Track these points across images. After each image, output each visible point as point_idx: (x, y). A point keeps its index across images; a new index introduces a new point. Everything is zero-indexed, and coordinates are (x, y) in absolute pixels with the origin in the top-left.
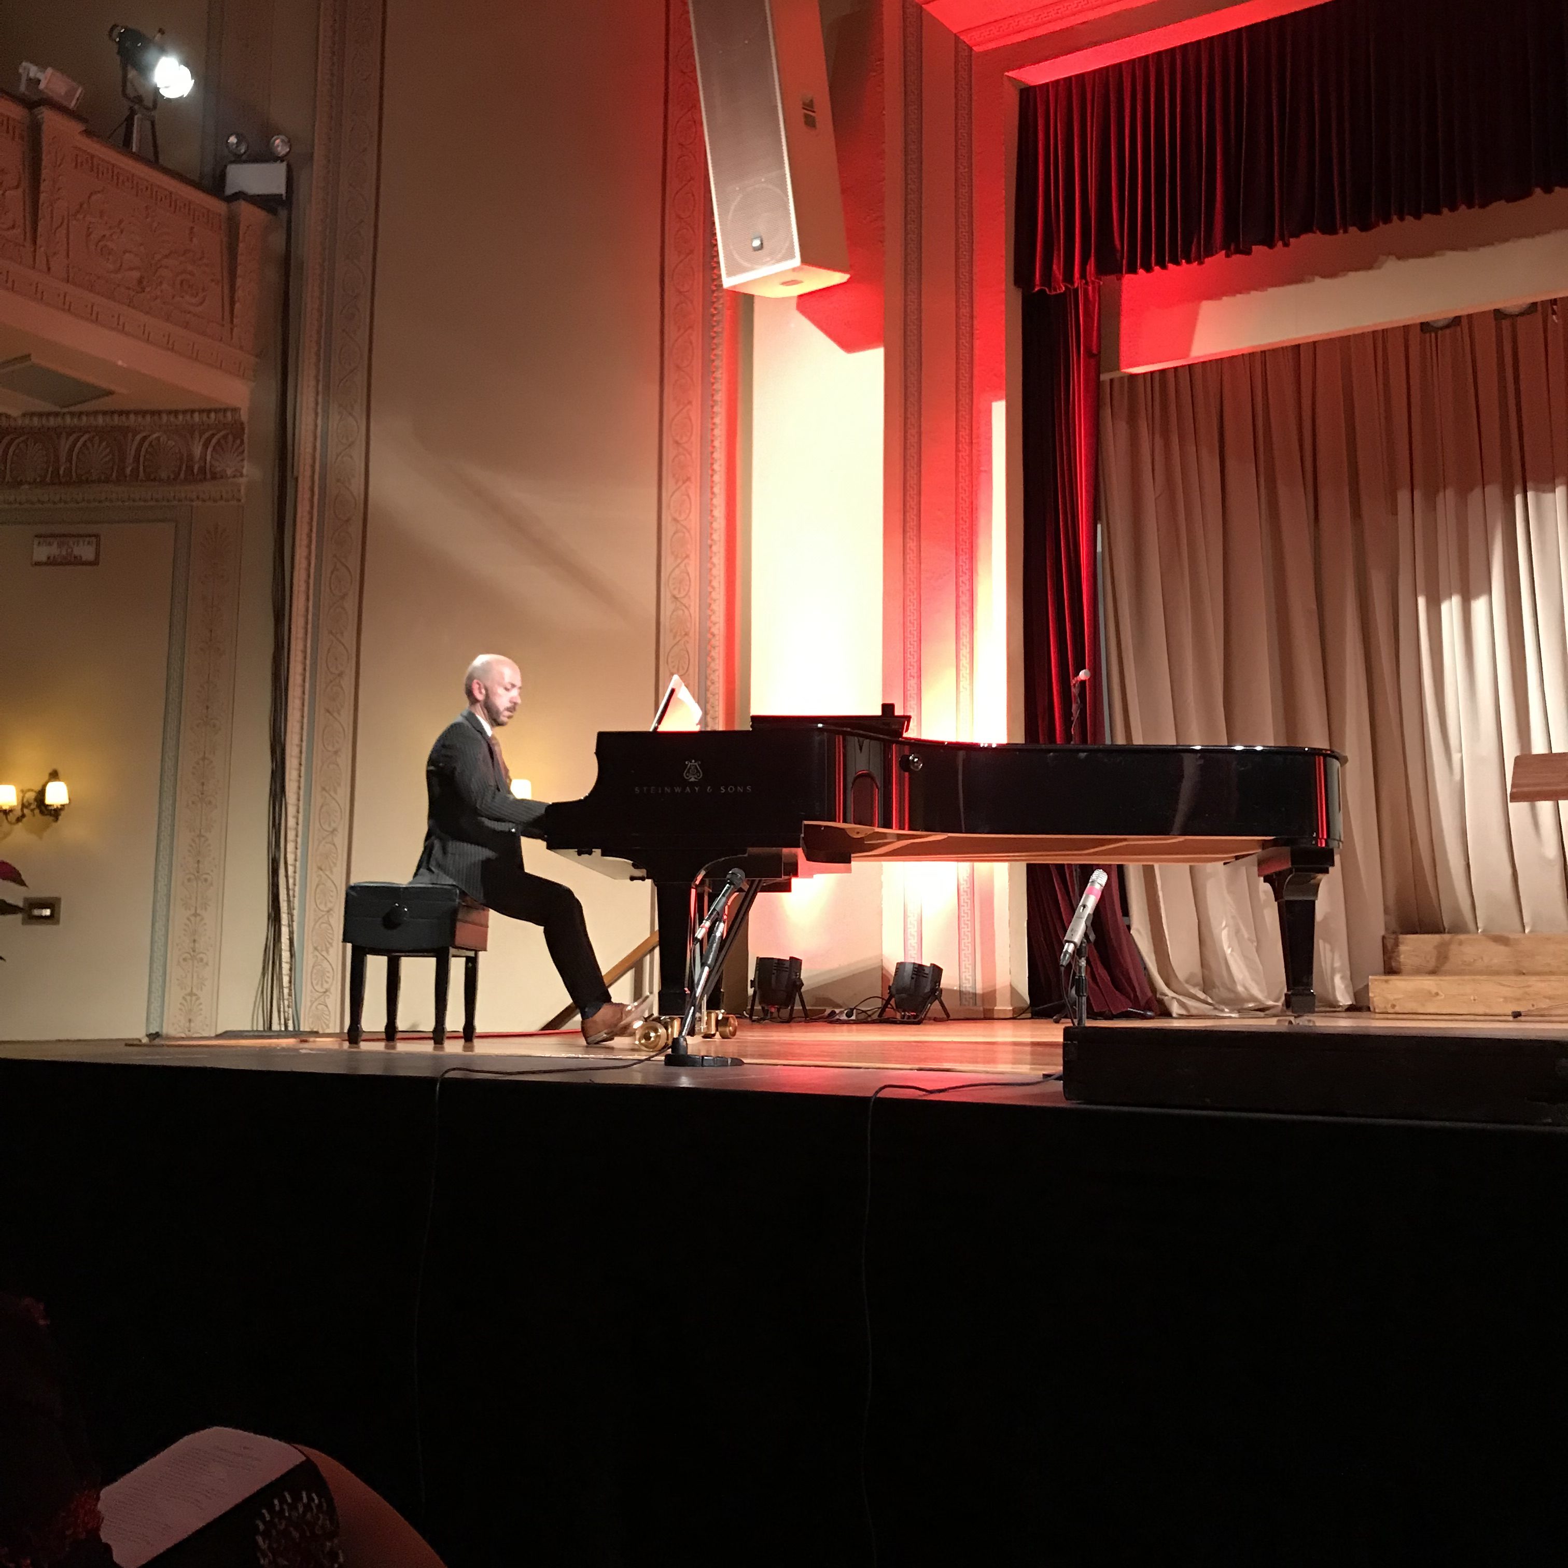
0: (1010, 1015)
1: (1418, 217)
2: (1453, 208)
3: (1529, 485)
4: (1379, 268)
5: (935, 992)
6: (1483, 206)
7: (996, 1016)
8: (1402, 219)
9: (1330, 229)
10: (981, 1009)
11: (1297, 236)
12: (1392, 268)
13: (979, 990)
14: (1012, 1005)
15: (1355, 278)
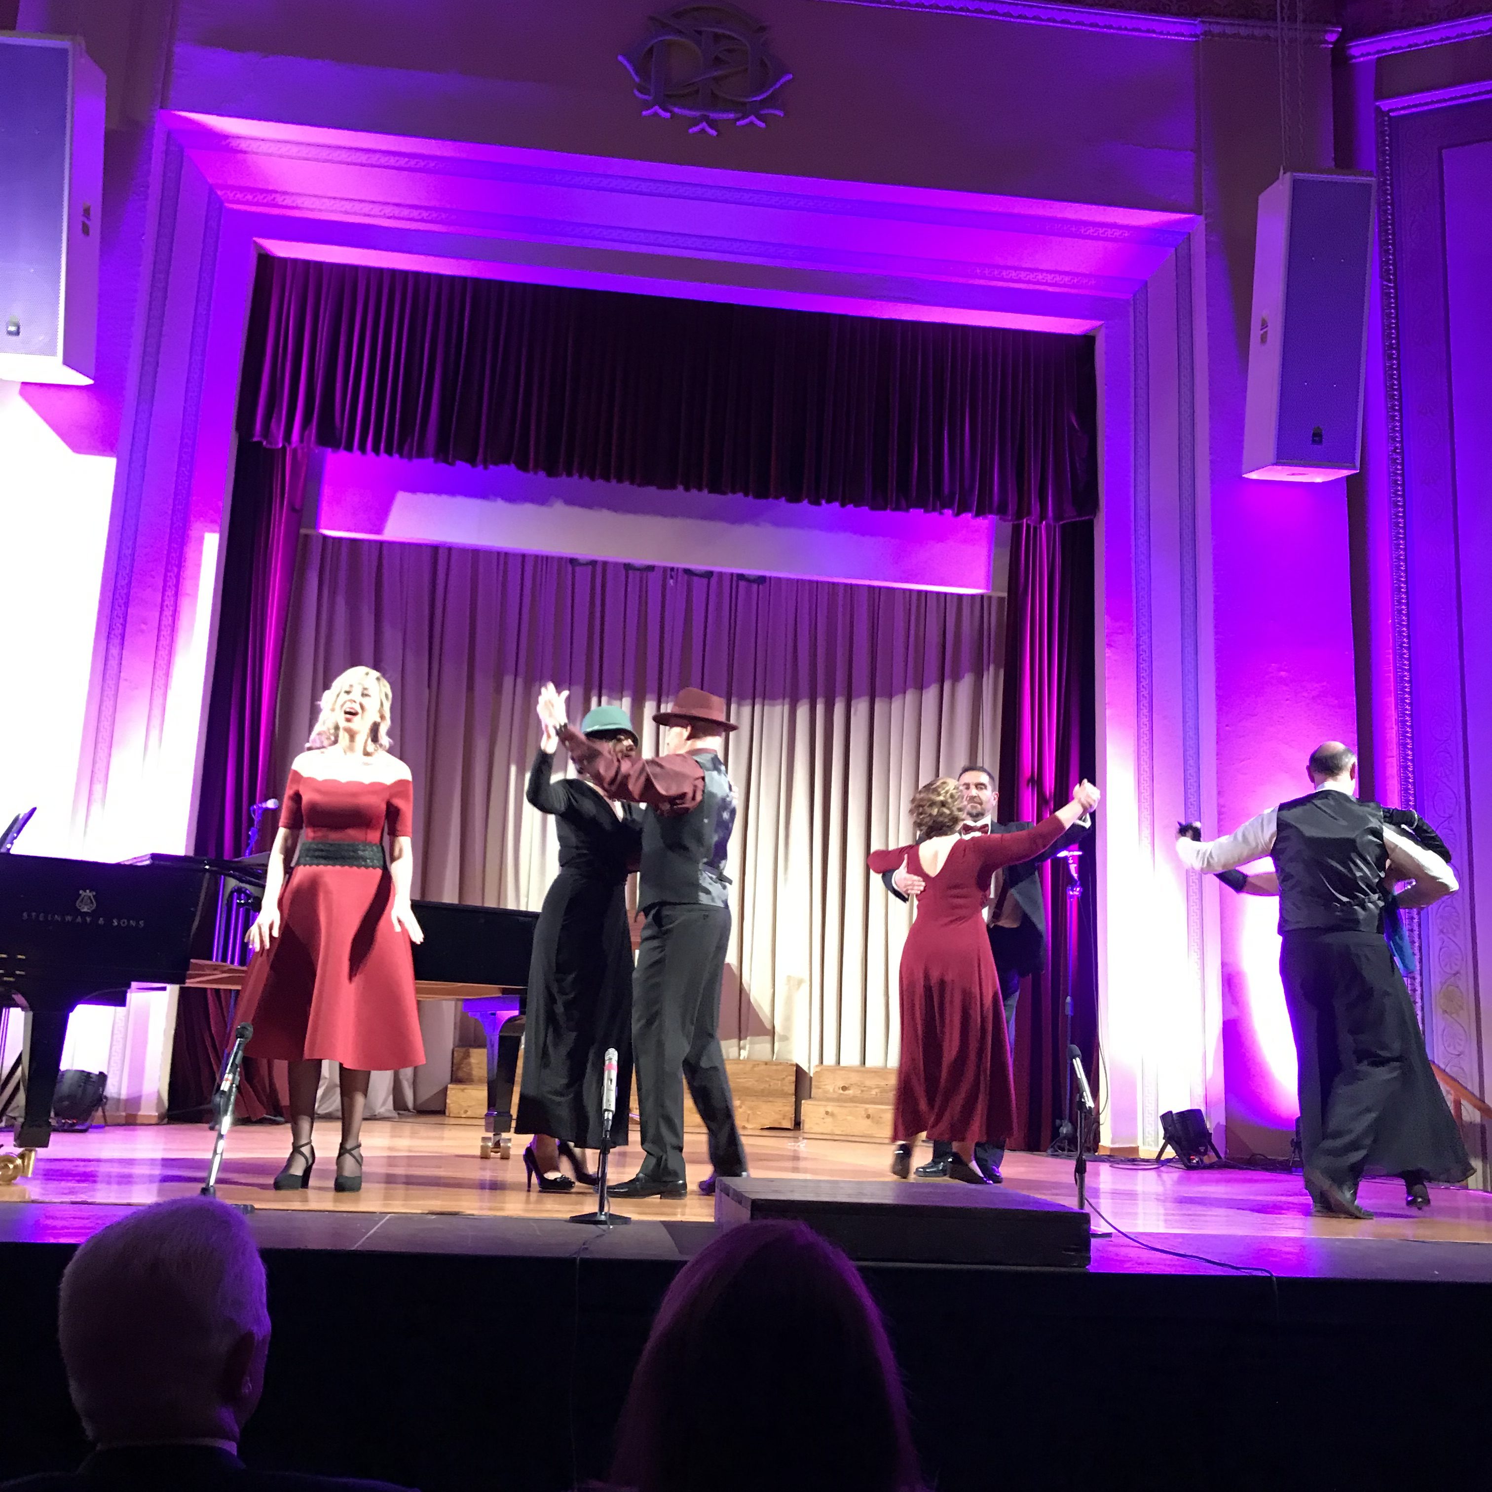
0: (154, 1121)
1: (593, 478)
2: (620, 480)
3: (604, 691)
4: (551, 506)
5: (100, 1100)
6: (639, 485)
7: (139, 1121)
8: (581, 477)
9: (523, 466)
10: (124, 1114)
11: (495, 463)
12: (559, 508)
13: (124, 1095)
14: (157, 1111)
15: (529, 508)
